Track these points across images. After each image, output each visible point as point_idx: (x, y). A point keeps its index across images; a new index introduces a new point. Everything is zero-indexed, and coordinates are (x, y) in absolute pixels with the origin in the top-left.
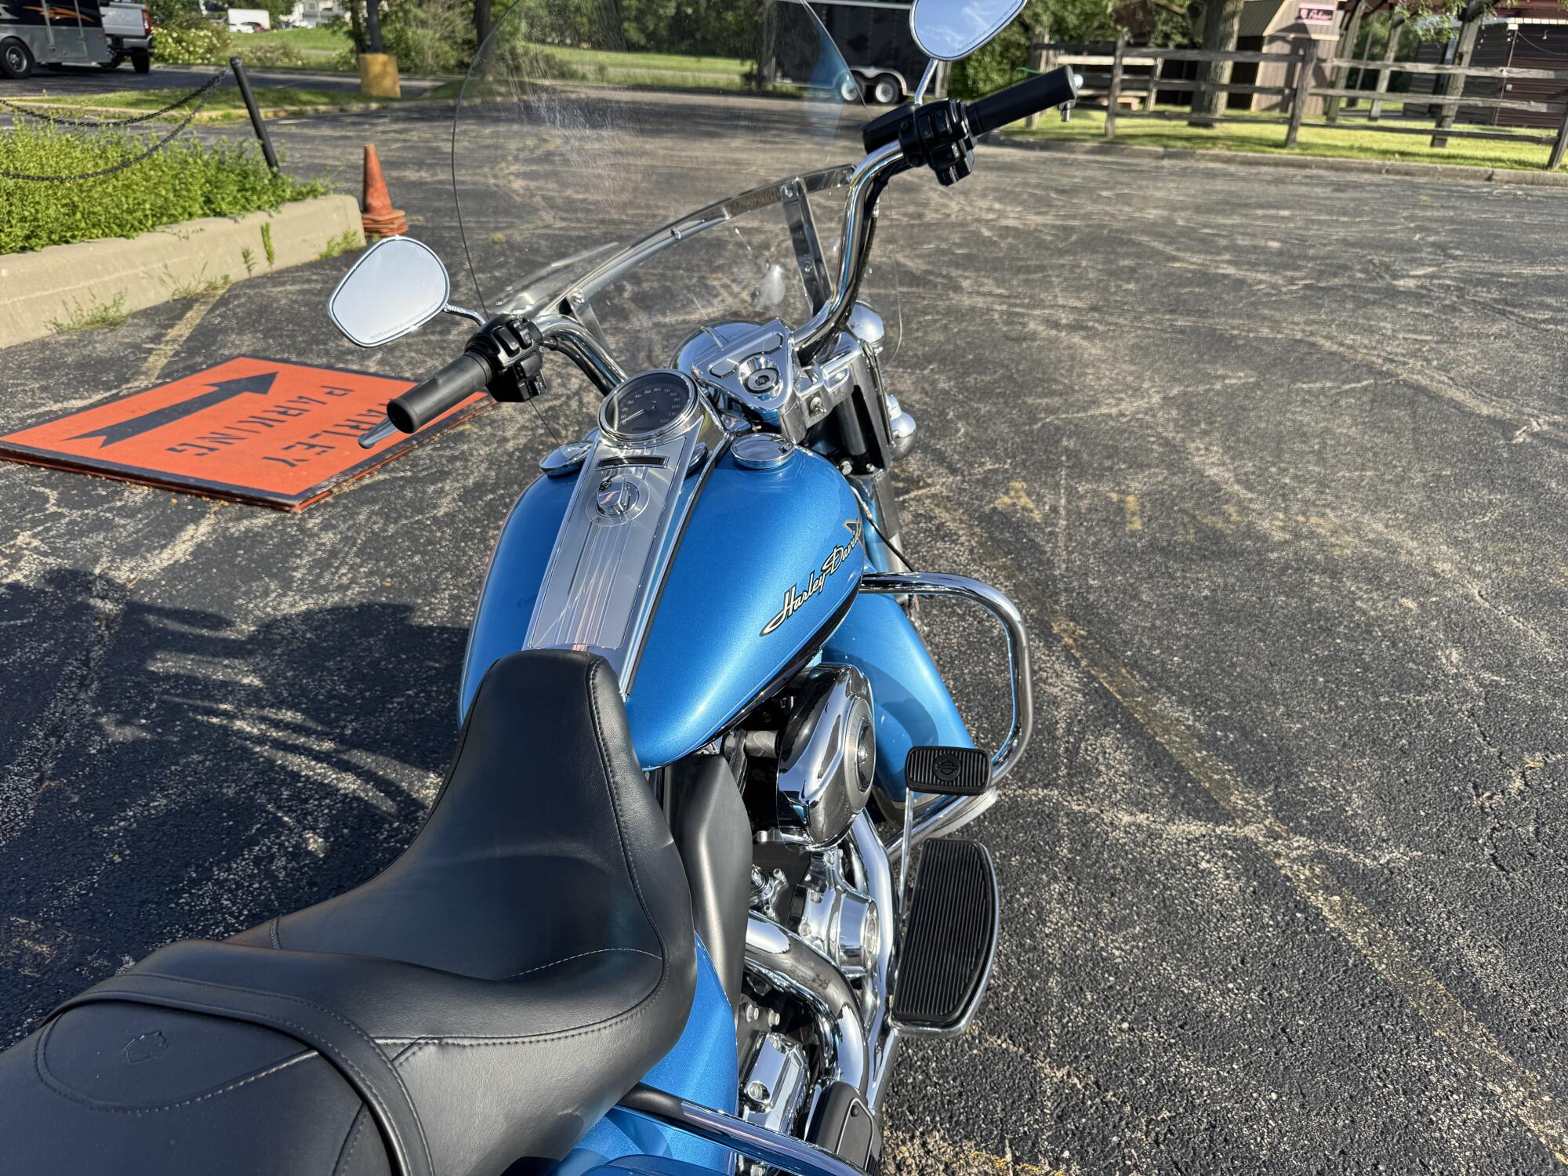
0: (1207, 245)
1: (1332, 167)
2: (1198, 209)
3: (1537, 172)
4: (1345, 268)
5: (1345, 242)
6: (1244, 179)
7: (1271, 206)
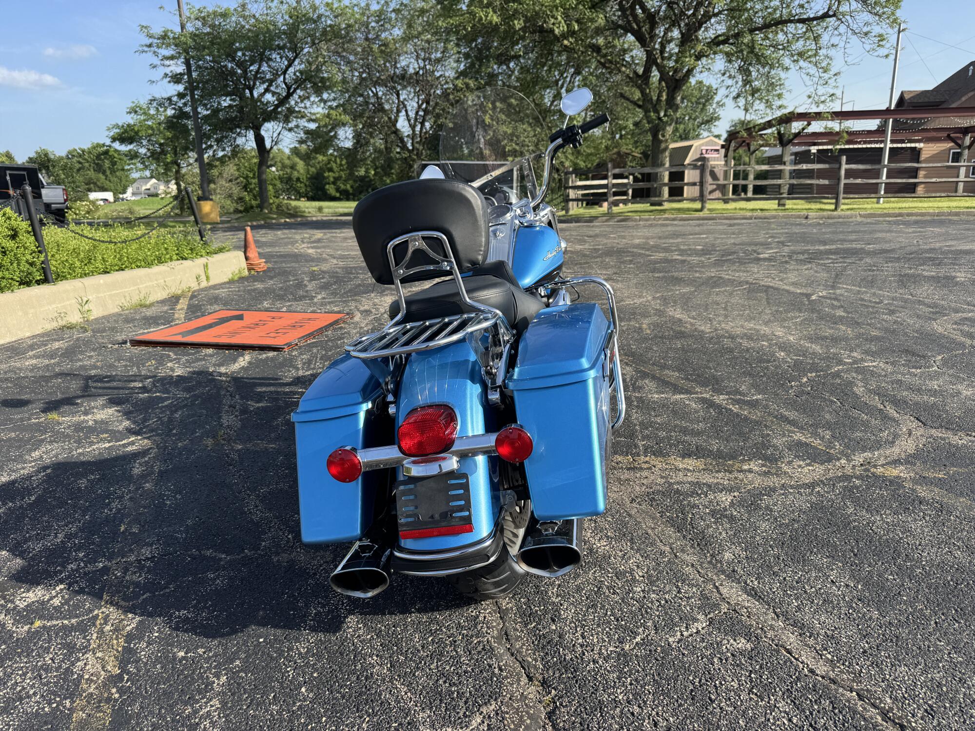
0: (666, 250)
1: (726, 218)
2: (660, 238)
3: (830, 213)
4: (735, 253)
5: (734, 244)
6: (682, 226)
7: (696, 234)
